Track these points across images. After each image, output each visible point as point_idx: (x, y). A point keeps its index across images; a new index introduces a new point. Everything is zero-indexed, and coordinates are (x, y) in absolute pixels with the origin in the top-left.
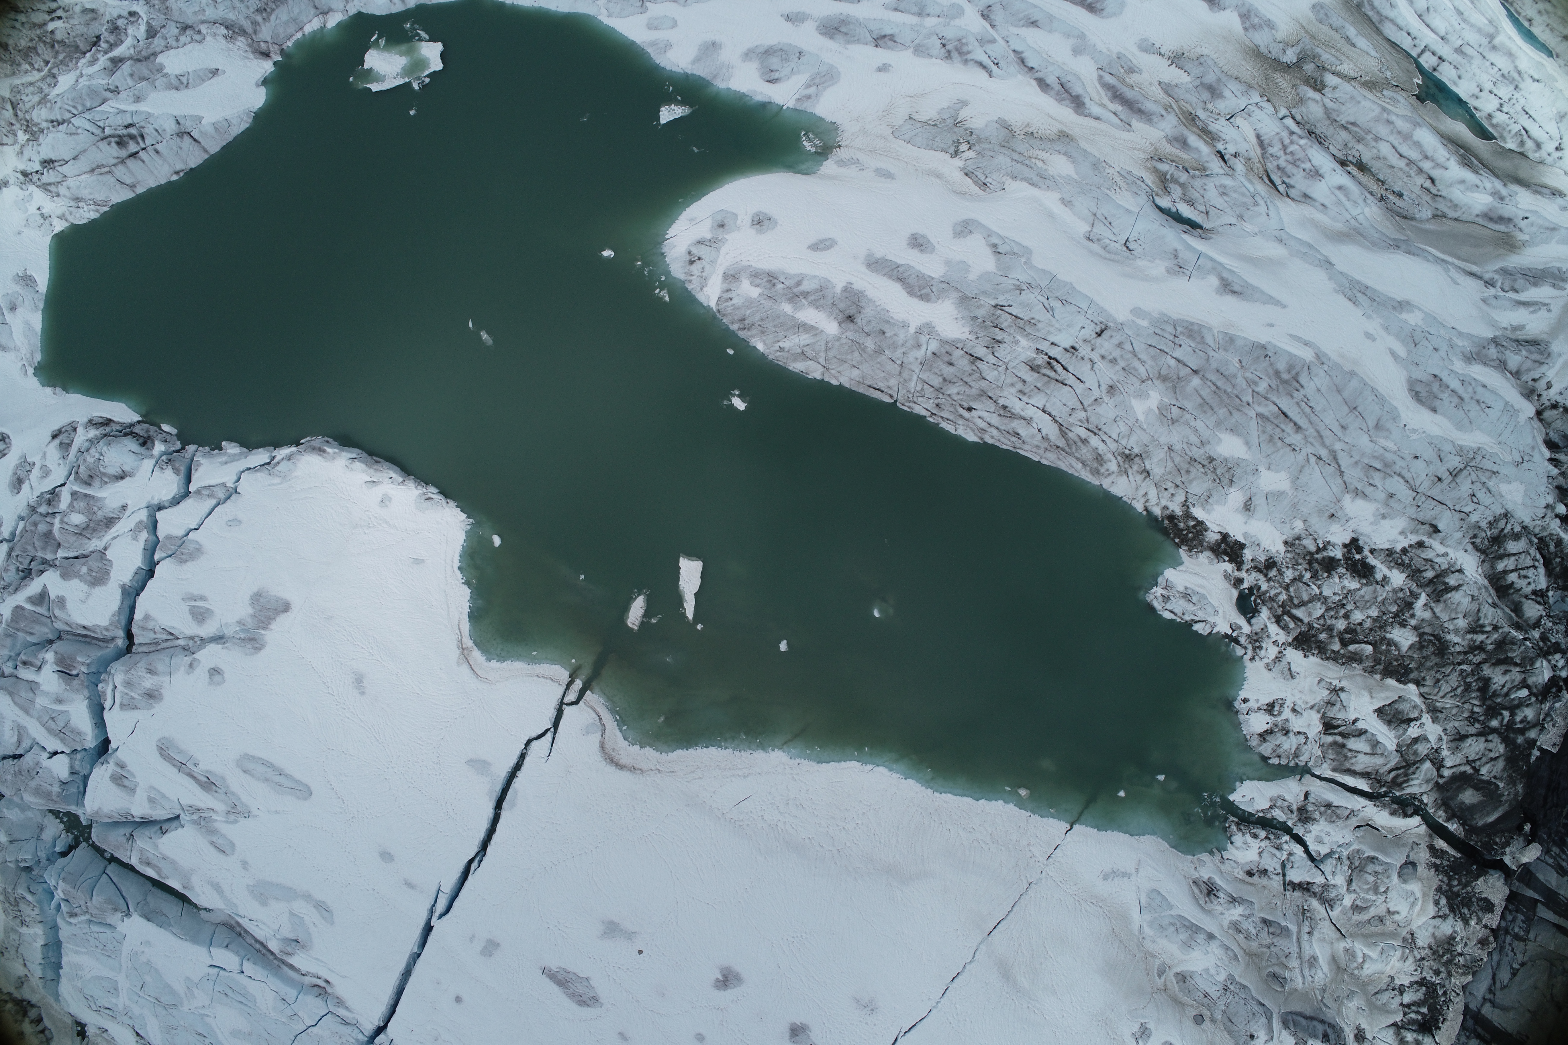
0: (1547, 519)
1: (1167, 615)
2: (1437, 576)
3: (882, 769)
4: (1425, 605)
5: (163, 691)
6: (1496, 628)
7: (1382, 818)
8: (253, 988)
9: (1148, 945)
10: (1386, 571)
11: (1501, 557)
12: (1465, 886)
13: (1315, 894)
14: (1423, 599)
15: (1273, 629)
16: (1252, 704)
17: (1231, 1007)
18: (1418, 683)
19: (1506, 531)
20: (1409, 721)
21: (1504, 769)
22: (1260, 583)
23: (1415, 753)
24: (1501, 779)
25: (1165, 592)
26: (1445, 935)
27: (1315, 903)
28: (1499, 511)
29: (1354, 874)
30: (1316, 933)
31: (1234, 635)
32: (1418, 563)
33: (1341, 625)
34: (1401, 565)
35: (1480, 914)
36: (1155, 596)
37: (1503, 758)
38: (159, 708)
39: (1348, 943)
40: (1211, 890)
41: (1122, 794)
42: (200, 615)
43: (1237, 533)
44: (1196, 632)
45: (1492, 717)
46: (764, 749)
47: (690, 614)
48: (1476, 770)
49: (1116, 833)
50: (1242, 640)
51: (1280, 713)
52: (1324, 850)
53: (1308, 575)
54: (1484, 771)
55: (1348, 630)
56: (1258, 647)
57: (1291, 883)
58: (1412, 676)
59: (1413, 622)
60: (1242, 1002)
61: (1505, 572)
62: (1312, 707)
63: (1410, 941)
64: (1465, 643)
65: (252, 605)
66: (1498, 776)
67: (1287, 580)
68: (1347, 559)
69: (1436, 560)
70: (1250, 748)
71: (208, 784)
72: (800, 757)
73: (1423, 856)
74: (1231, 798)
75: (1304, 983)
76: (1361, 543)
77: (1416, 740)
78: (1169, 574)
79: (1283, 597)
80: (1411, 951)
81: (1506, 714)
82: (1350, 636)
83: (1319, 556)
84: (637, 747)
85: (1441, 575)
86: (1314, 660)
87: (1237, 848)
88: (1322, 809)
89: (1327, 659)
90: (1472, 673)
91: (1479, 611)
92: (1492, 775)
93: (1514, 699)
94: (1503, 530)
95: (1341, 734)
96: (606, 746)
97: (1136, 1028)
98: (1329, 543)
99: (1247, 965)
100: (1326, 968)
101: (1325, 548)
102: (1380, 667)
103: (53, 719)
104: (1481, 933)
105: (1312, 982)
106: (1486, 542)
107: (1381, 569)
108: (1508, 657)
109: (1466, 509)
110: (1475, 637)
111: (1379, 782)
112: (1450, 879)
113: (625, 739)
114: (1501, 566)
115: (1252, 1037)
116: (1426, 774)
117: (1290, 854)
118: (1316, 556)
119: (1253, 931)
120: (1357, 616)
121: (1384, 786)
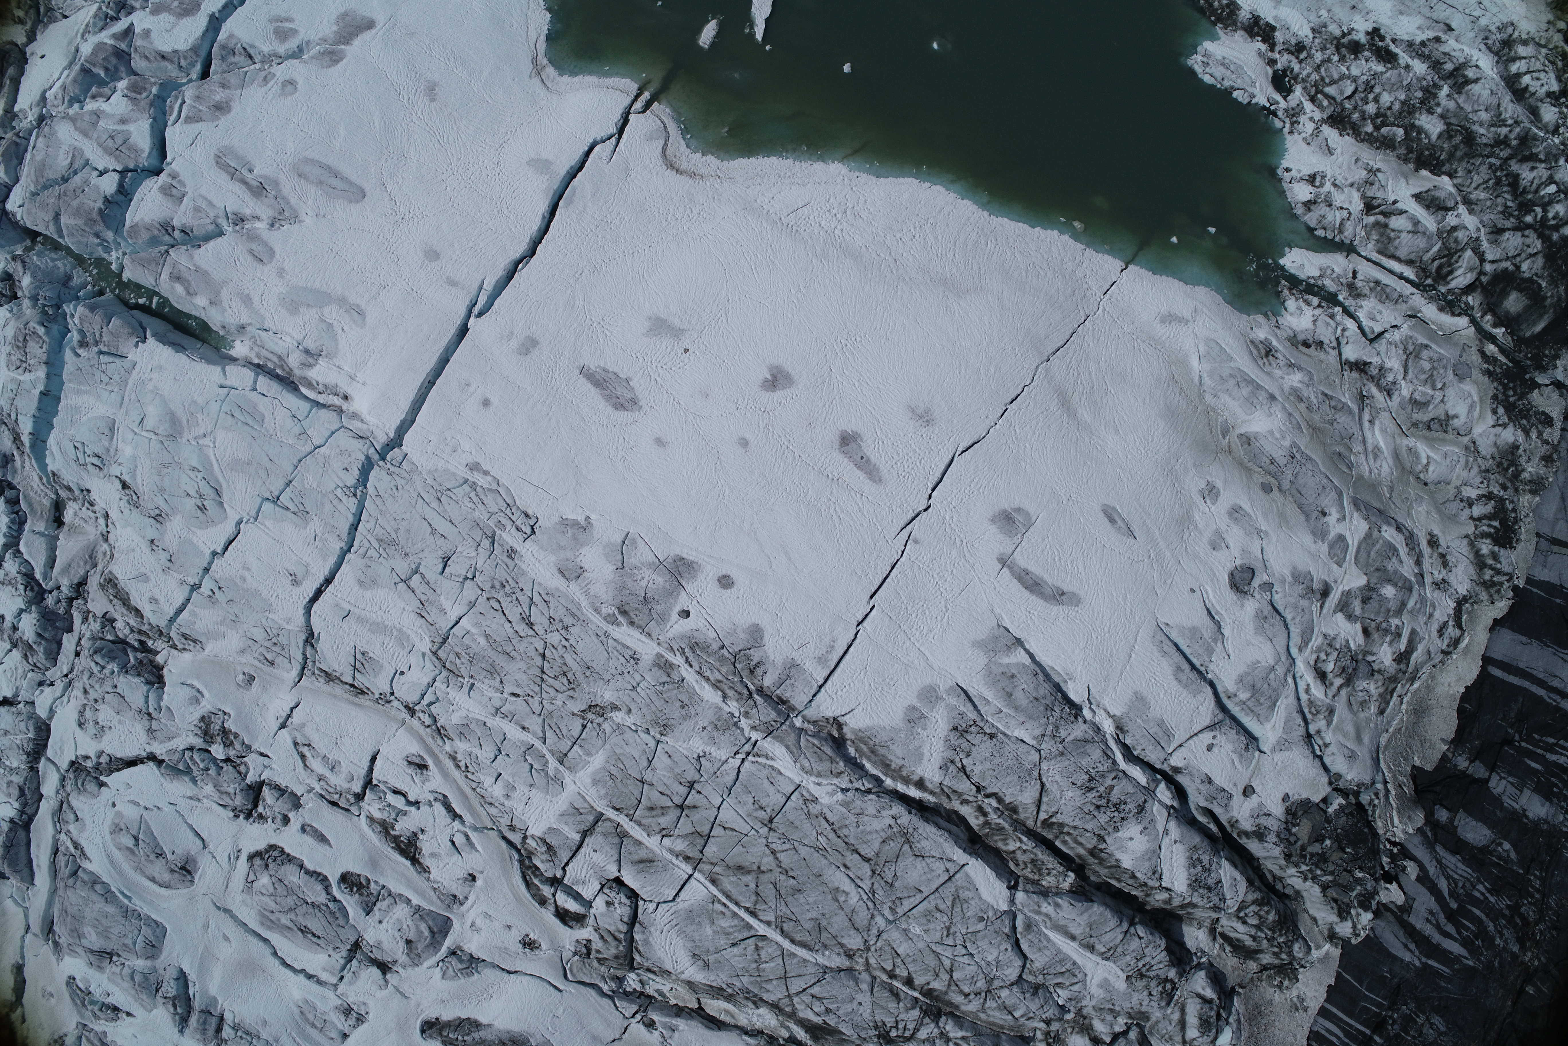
0: (1551, 32)
1: (1207, 79)
2: (1456, 69)
3: (939, 188)
4: (1448, 96)
5: (231, 103)
6: (1517, 123)
7: (1430, 311)
8: (263, 405)
9: (1209, 398)
10: (1409, 60)
11: (1514, 60)
12: (1521, 399)
13: (1372, 377)
14: (1446, 90)
15: (1308, 106)
16: (1294, 173)
17: (1299, 478)
18: (1451, 176)
19: (1514, 36)
20: (1447, 209)
21: (1544, 268)
22: (1292, 65)
23: (1456, 241)
24: (1542, 277)
25: (1205, 59)
26: (1507, 443)
27: (1374, 391)
28: (1505, 20)
29: (1410, 362)
30: (1377, 422)
31: (1272, 108)
32: (1436, 55)
33: (1371, 108)
34: (1422, 56)
35: (1540, 426)
36: (1195, 62)
37: (1541, 255)
38: (224, 121)
39: (1411, 442)
40: (1269, 352)
41: (1174, 240)
42: (283, 35)
43: (1268, 14)
44: (1236, 100)
45: (1525, 214)
46: (823, 161)
47: (759, 36)
48: (1518, 267)
49: (1170, 279)
50: (1280, 113)
51: (1322, 185)
52: (1378, 329)
53: (1336, 58)
54: (1524, 267)
55: (1378, 115)
56: (1295, 122)
57: (1347, 362)
58: (1444, 169)
59: (1439, 110)
60: (1310, 473)
61: (1519, 75)
62: (1352, 185)
63: (1473, 449)
64: (1490, 135)
65: (337, 23)
66: (1539, 272)
67: (1318, 61)
68: (1372, 44)
69: (1453, 54)
70: (1295, 217)
71: (259, 190)
72: (859, 171)
73: (1475, 358)
74: (1282, 262)
75: (1370, 473)
76: (1382, 32)
77: (1454, 229)
78: (1208, 45)
79: (1315, 77)
80: (1475, 459)
81: (1538, 210)
82: (1381, 118)
83: (1345, 41)
84: (699, 155)
85: (1460, 68)
86: (1348, 140)
87: (1291, 314)
88: (1372, 285)
89: (1362, 141)
90: (1501, 168)
91: (1499, 105)
92: (1533, 271)
93: (1543, 197)
94: (1511, 35)
95: (1382, 213)
96: (668, 152)
97: (1203, 485)
98: (1353, 29)
99: (1312, 438)
100: (1390, 461)
101: (1349, 33)
102: (1413, 156)
103: (112, 137)
104: (1544, 450)
105: (1380, 475)
106: (1497, 44)
107: (1404, 58)
108: (1532, 154)
109: (1474, 14)
110: (1499, 130)
111: (1424, 270)
112: (1506, 387)
113: (688, 147)
114: (1514, 68)
115: (1324, 514)
116: (1468, 262)
117: (1344, 330)
118: (1342, 41)
119: (1315, 400)
120: (1386, 99)
121: (1429, 277)
